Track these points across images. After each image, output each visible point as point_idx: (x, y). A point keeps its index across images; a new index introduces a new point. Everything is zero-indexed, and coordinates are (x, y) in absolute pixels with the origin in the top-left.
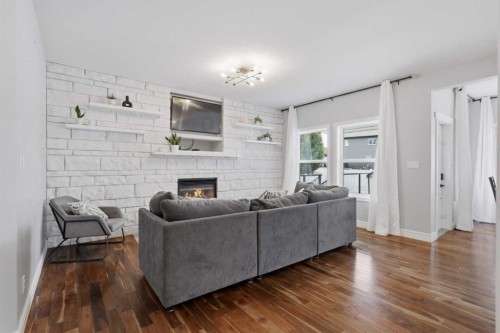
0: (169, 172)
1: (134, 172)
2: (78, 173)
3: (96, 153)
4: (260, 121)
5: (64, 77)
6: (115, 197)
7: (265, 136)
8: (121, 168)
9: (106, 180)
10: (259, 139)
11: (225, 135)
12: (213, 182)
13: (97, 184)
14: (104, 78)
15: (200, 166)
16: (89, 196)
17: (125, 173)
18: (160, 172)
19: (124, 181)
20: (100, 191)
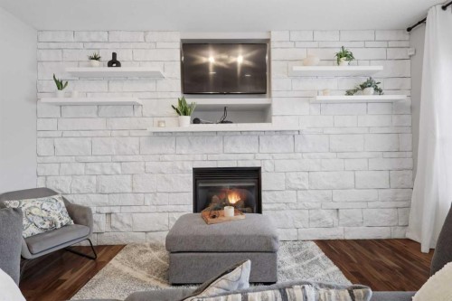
0: (179, 157)
1: (130, 158)
2: (68, 159)
3: (88, 134)
4: (349, 57)
5: (53, 45)
6: (107, 191)
7: (363, 87)
8: (114, 152)
9: (97, 168)
10: (349, 93)
11: (274, 94)
12: (255, 173)
13: (88, 172)
14: (94, 37)
15: (229, 147)
16: (78, 187)
17: (120, 158)
18: (166, 157)
19: (119, 170)
20: (90, 181)
